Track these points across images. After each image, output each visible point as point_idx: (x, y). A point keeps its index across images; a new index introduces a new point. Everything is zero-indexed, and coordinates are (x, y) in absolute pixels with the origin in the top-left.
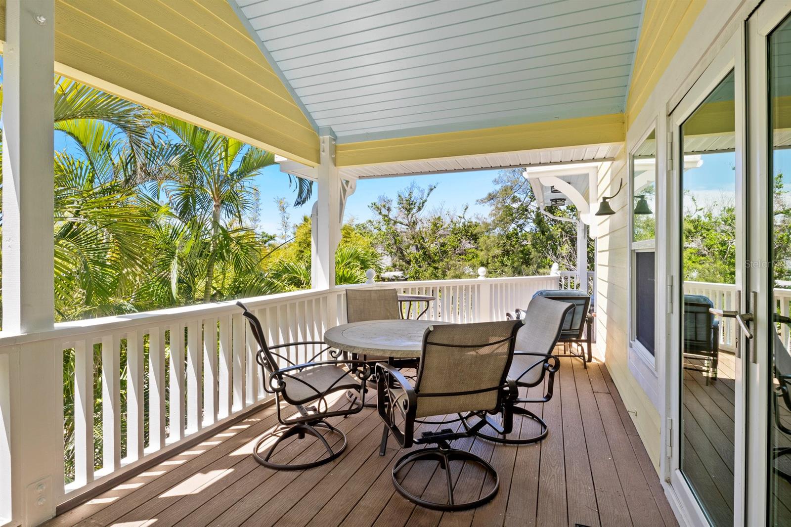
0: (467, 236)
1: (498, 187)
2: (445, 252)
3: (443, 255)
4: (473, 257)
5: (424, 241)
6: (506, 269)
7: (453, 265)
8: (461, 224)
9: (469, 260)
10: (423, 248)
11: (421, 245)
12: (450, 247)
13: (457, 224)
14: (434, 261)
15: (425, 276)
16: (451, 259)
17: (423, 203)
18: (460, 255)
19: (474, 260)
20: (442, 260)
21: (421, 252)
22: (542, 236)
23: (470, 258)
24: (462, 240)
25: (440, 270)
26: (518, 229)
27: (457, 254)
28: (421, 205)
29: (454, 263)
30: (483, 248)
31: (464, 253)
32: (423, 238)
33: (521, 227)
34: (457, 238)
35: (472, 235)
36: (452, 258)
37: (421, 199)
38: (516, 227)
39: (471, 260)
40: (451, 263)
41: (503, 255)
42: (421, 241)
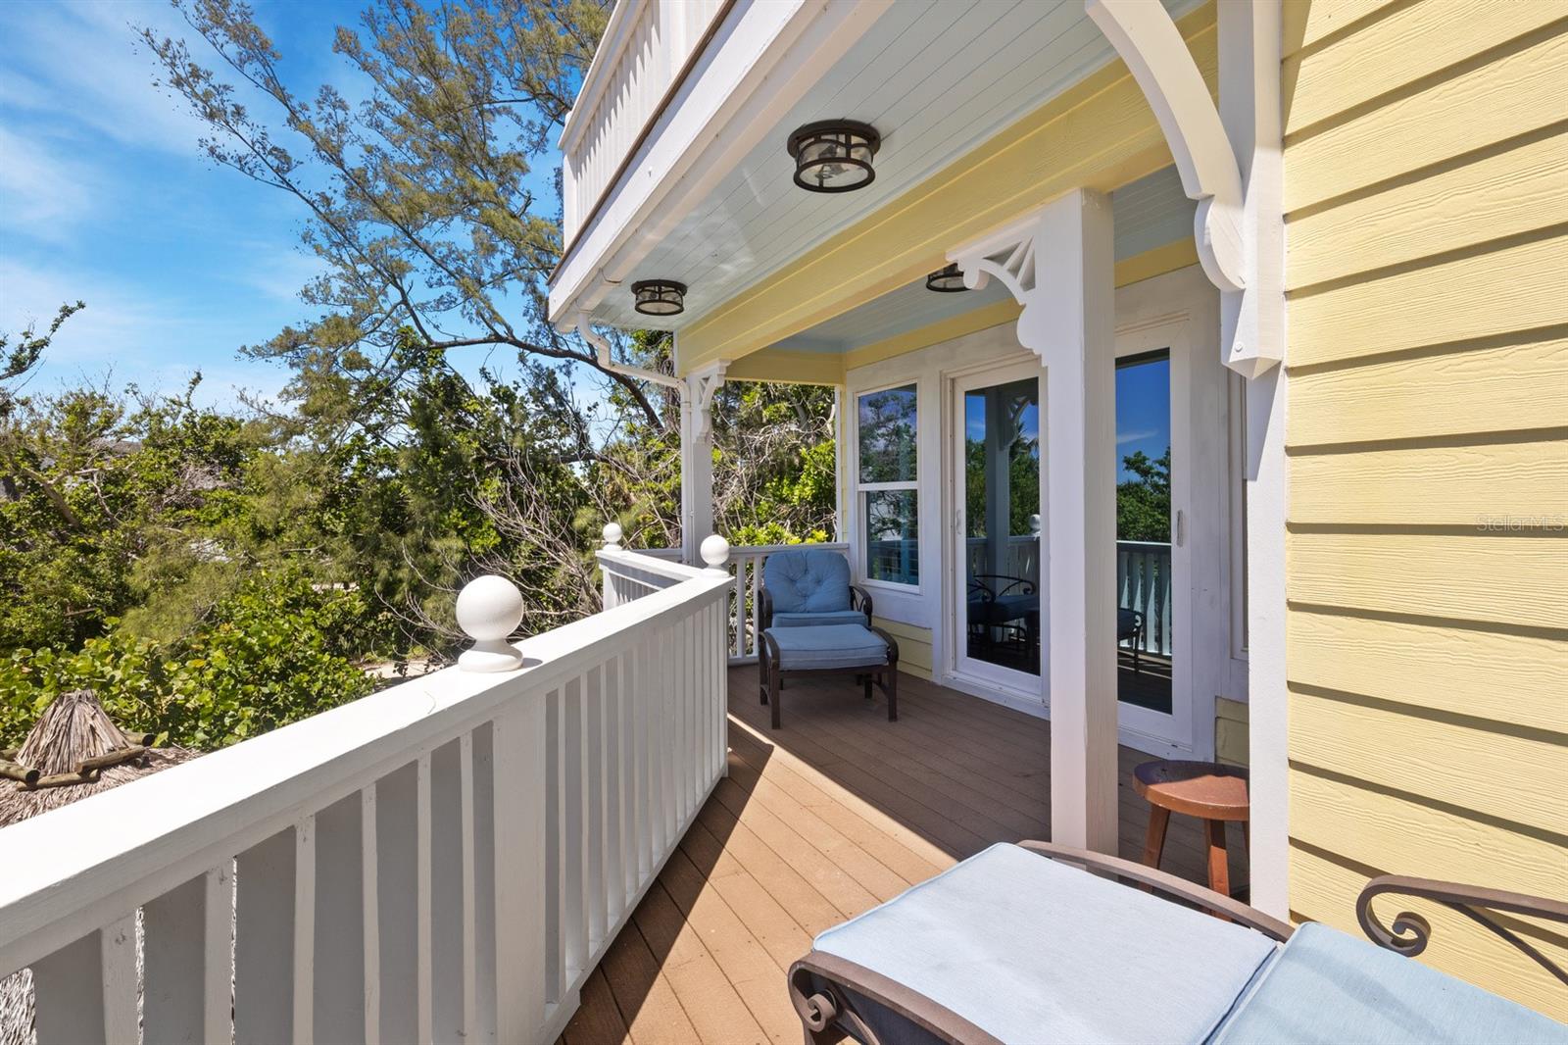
0: (200, 453)
1: (316, 313)
2: (128, 501)
3: (114, 510)
4: (226, 514)
5: (37, 467)
6: (335, 544)
7: (159, 539)
8: (180, 419)
9: (212, 523)
10: (35, 487)
11: (25, 477)
12: (141, 486)
13: (167, 419)
14: (81, 529)
15: (43, 578)
16: (146, 519)
17: (34, 348)
18: (179, 507)
19: (231, 522)
20: (112, 526)
21: (25, 501)
22: (431, 459)
23: (215, 517)
24: (183, 465)
25: (104, 555)
26: (369, 437)
27: (167, 505)
28: (27, 353)
29: (160, 531)
30: (268, 484)
31: (196, 500)
32: (30, 456)
33: (376, 431)
34: (166, 458)
35: (220, 449)
36: (151, 518)
37: (27, 335)
38: (363, 433)
39: (218, 521)
40: (150, 531)
41: (323, 507)
42: (25, 465)
